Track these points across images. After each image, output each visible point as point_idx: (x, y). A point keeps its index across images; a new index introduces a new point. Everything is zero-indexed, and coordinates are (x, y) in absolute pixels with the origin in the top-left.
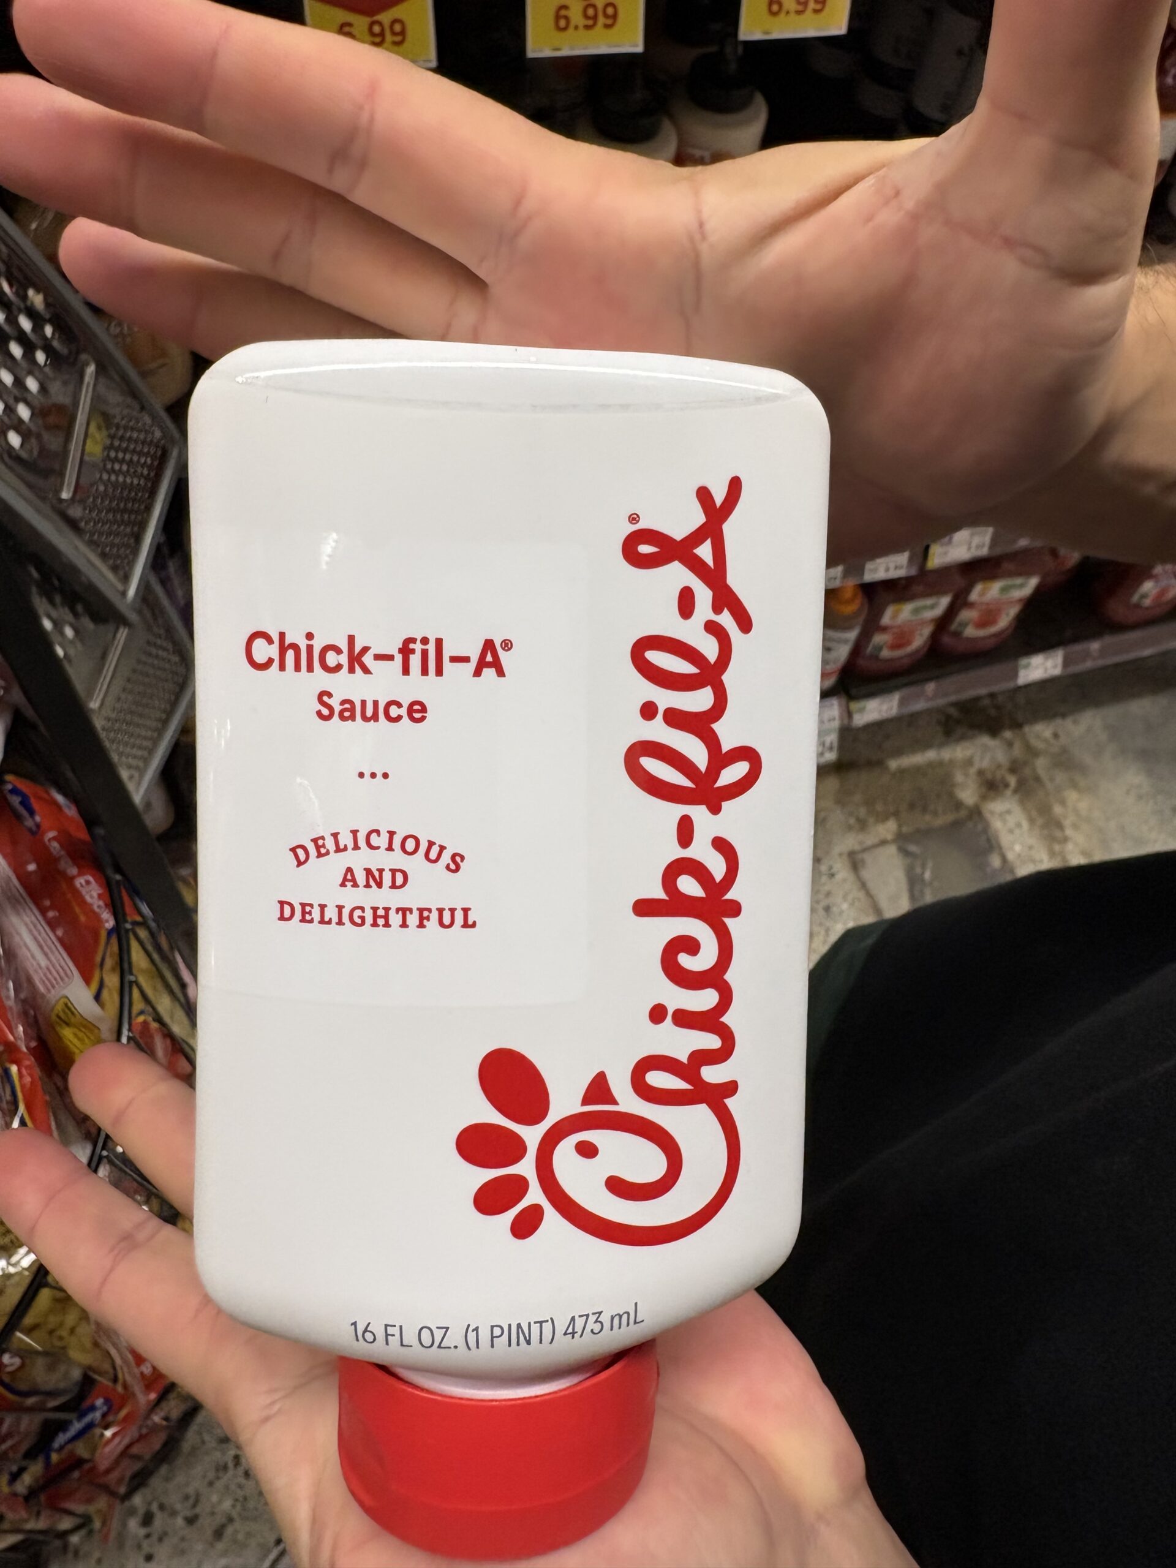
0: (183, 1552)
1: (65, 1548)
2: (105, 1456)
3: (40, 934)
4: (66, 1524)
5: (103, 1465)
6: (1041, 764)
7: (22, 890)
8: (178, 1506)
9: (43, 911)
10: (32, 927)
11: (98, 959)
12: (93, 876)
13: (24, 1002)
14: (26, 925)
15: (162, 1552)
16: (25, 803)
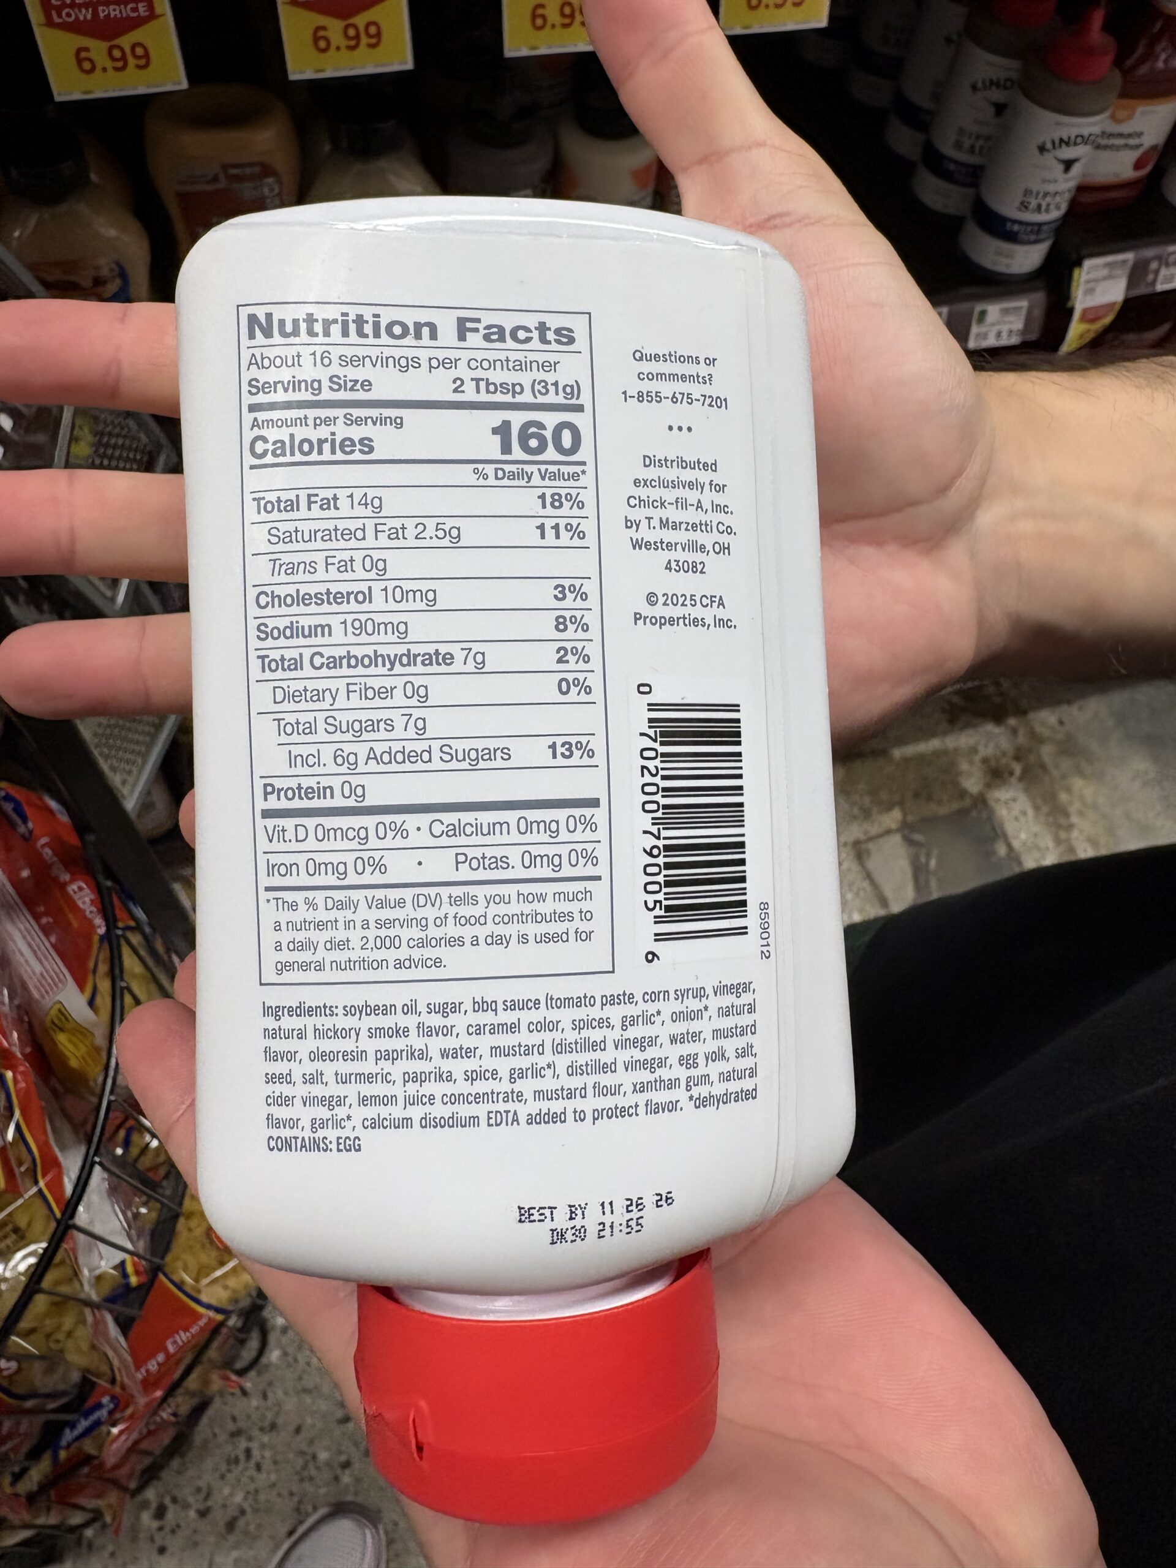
0: (196, 1544)
1: (79, 1541)
2: (112, 1453)
3: (33, 940)
4: (77, 1519)
5: (111, 1460)
6: (1047, 752)
7: (16, 897)
8: (191, 1500)
9: (37, 917)
10: (25, 933)
11: (91, 965)
12: (87, 884)
13: (19, 1007)
14: (20, 930)
15: (174, 1543)
16: (19, 810)
